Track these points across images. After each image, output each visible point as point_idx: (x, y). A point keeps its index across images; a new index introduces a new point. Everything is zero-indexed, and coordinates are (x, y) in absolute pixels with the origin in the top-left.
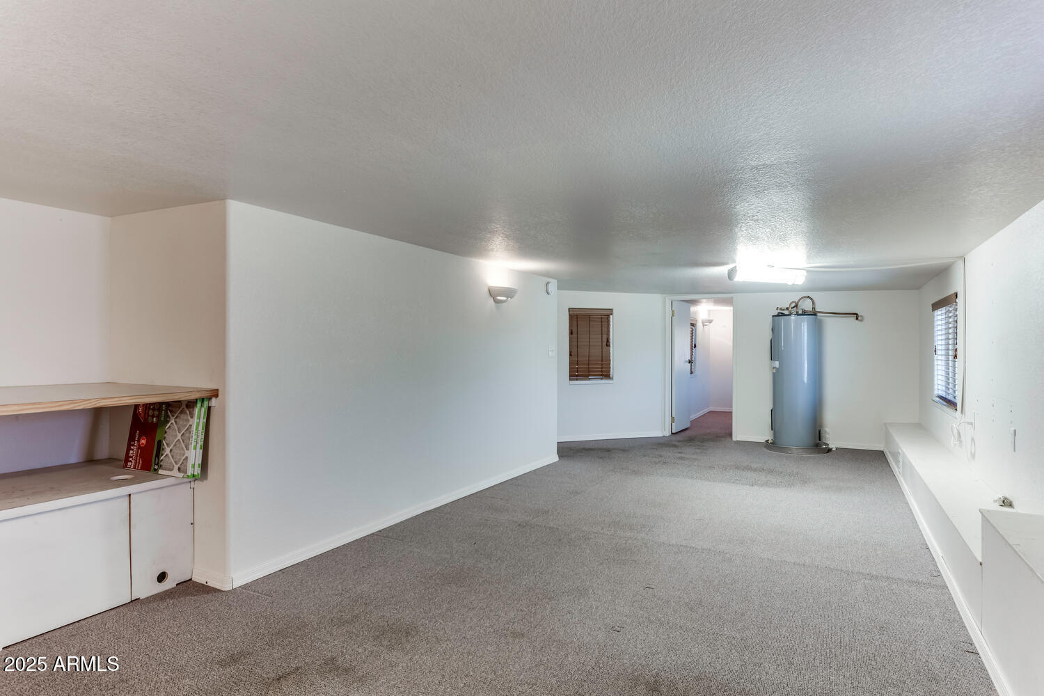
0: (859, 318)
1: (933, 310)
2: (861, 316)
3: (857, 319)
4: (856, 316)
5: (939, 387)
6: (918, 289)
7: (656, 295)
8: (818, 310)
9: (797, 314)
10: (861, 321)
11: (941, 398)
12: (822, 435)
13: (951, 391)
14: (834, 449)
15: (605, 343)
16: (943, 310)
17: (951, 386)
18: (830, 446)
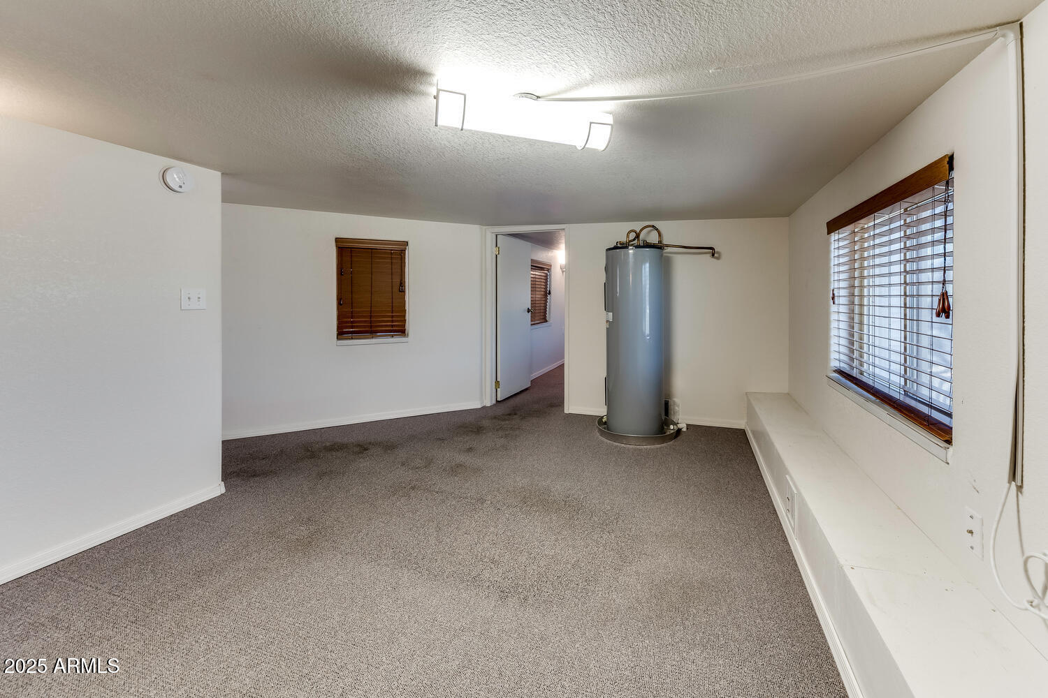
0: (715, 255)
1: (829, 233)
2: (718, 253)
3: (713, 255)
4: (712, 251)
5: (837, 355)
6: (788, 214)
7: (476, 226)
8: (665, 242)
9: (638, 247)
10: (718, 258)
11: (840, 372)
12: (671, 407)
13: (856, 363)
14: (684, 430)
15: (396, 289)
16: (845, 232)
17: (856, 354)
18: (680, 426)
